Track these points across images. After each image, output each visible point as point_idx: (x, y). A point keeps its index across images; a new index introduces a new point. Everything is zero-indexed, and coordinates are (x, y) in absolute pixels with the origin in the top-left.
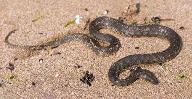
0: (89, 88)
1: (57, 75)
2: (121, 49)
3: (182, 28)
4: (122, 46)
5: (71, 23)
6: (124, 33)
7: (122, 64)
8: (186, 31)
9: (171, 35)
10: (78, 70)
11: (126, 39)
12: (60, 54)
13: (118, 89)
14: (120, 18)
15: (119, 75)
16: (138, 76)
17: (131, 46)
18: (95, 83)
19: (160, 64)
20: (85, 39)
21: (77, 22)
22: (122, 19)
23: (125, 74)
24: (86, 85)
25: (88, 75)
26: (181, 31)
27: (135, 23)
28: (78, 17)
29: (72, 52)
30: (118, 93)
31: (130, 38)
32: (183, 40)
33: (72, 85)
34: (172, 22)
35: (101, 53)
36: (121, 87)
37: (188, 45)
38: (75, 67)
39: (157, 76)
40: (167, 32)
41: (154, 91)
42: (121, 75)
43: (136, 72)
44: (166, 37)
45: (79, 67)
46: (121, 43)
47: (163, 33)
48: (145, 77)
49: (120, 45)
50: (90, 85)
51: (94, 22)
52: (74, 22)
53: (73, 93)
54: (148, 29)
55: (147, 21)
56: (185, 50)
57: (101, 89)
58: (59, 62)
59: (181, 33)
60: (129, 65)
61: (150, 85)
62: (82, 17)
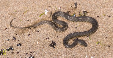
0: (54, 49)
1: (38, 43)
2: (68, 29)
3: (98, 16)
4: (69, 27)
5: (43, 14)
6: (69, 20)
7: (69, 37)
8: (100, 18)
9: (93, 21)
10: (48, 40)
11: (70, 23)
12: (38, 31)
13: (68, 49)
14: (67, 11)
15: (68, 42)
16: (77, 43)
17: (73, 27)
18: (56, 46)
19: (88, 36)
20: (50, 24)
21: (46, 13)
22: (68, 12)
23: (71, 42)
24: (52, 48)
25: (53, 43)
26: (98, 18)
27: (75, 14)
28: (46, 11)
29: (44, 30)
30: (68, 52)
31: (73, 22)
32: (99, 23)
33: (45, 48)
34: (93, 13)
35: (59, 31)
36: (69, 49)
37: (101, 26)
38: (46, 38)
39: (86, 42)
40: (91, 20)
41: (85, 50)
42: (69, 42)
43: (76, 41)
44: (90, 22)
45: (48, 38)
46: (68, 25)
47: (89, 20)
48: (81, 43)
49: (68, 26)
50: (54, 48)
51: (54, 14)
52: (44, 14)
53: (46, 52)
54: (81, 18)
55: (81, 13)
56: (100, 29)
57: (59, 50)
58: (38, 36)
59: (98, 20)
60: (72, 37)
61: (83, 47)
62: (48, 11)
